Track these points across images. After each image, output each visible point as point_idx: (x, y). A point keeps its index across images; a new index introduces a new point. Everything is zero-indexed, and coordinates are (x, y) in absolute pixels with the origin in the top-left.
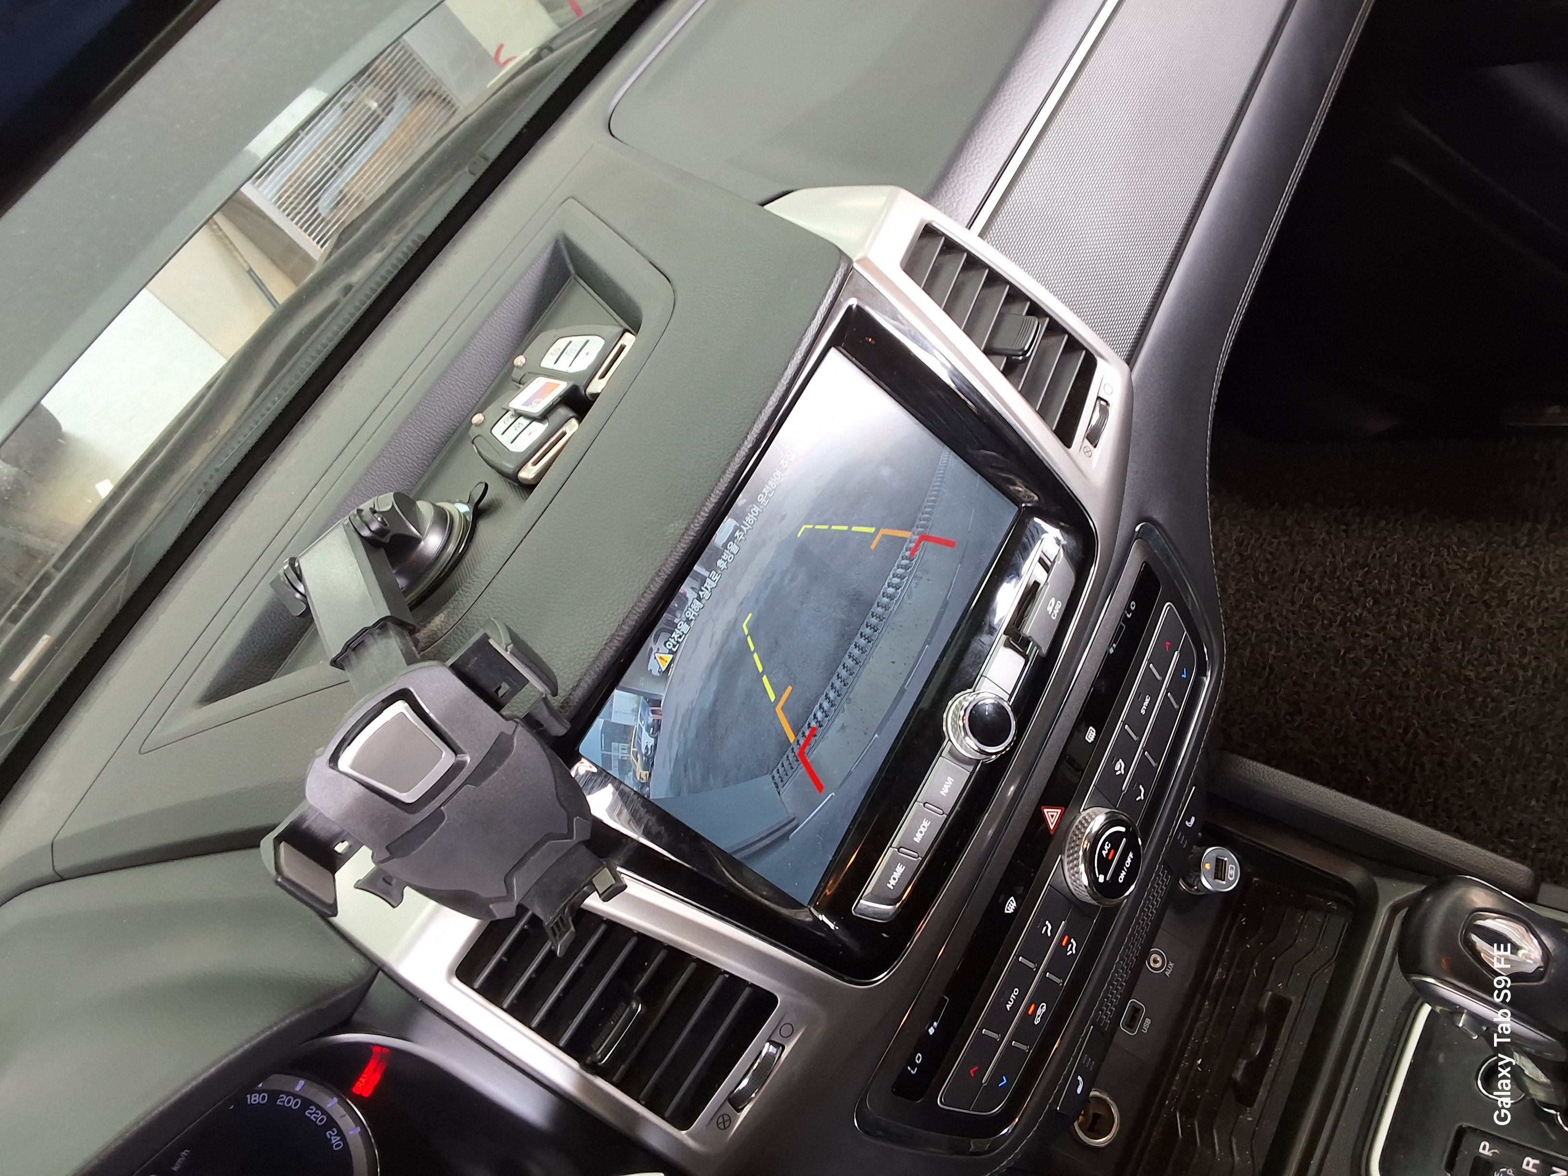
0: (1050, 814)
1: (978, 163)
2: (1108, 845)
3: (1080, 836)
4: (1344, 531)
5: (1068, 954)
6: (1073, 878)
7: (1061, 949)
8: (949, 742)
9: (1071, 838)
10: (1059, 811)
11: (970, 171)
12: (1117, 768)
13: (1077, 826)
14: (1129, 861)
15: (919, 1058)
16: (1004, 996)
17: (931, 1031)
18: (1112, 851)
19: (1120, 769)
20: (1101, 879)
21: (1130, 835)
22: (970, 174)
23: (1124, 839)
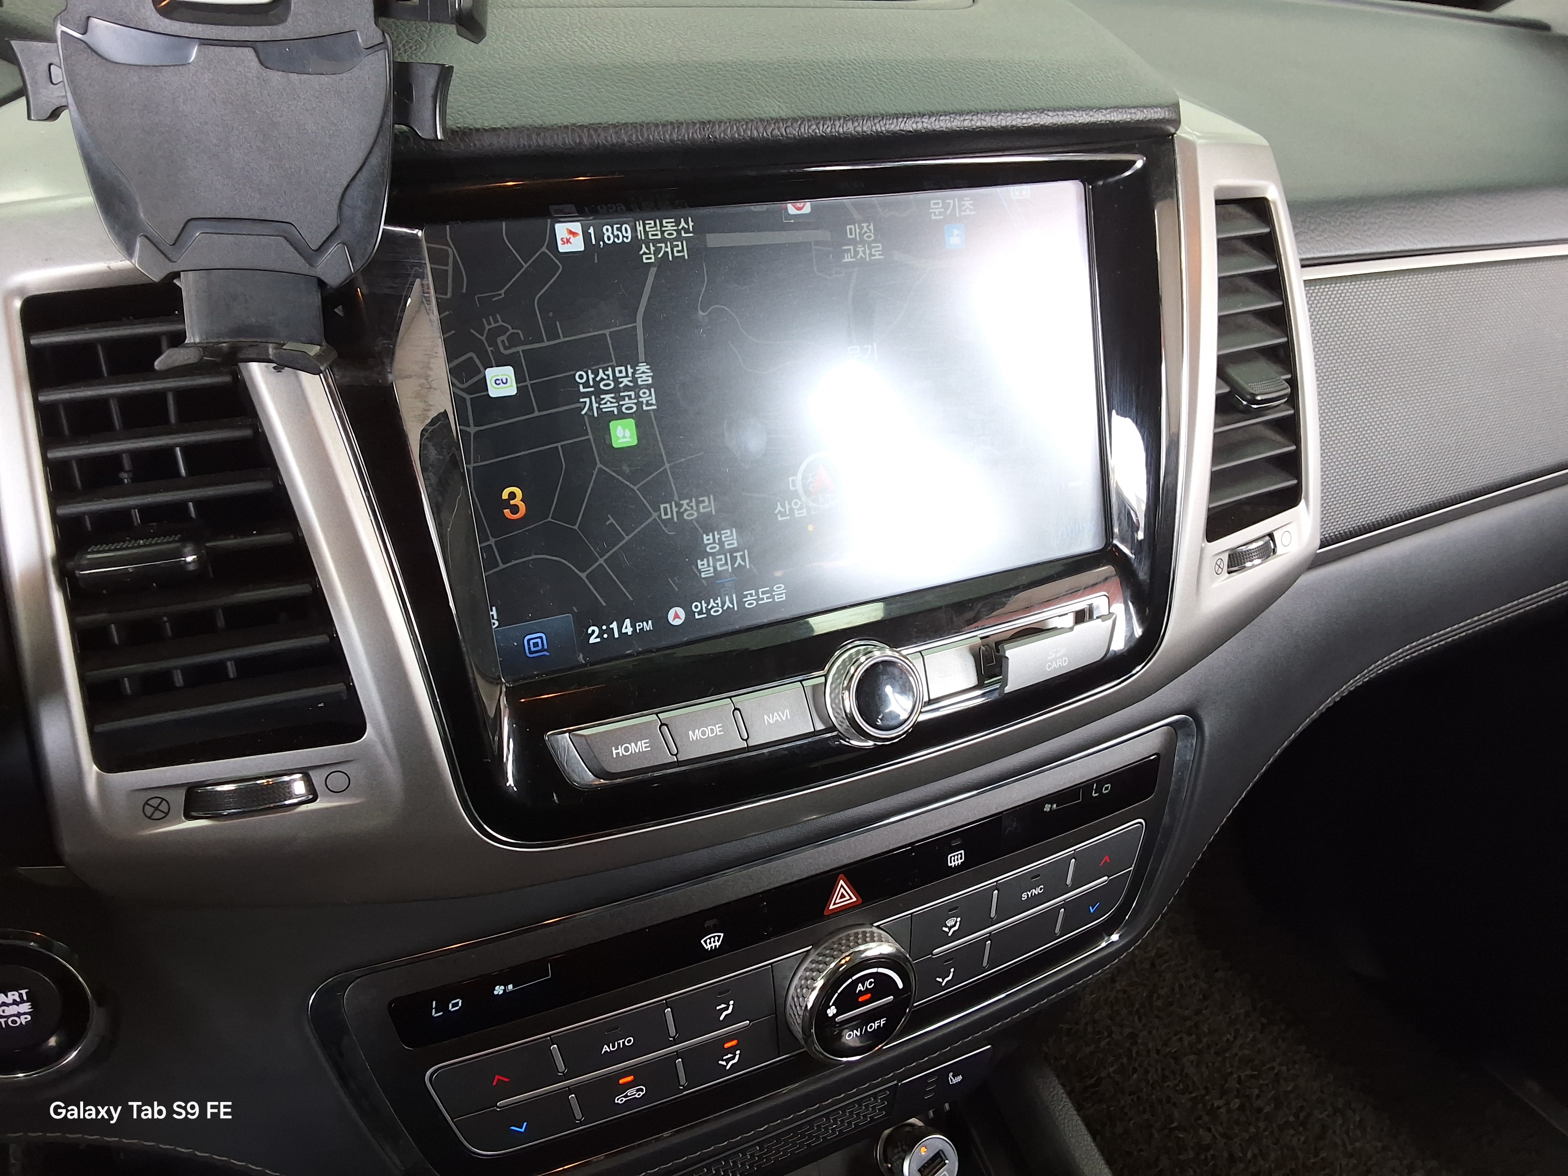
0: (842, 890)
1: (1348, 225)
2: (870, 984)
3: (851, 944)
4: (1263, 1025)
5: (720, 1062)
6: (803, 982)
7: (717, 1049)
8: (823, 678)
9: (841, 939)
10: (854, 899)
11: (1335, 222)
12: (950, 923)
13: (857, 933)
14: (875, 1025)
15: (455, 1005)
16: (611, 1032)
17: (499, 990)
18: (868, 996)
19: (950, 928)
20: (832, 1011)
21: (903, 998)
22: (1333, 224)
23: (892, 997)
